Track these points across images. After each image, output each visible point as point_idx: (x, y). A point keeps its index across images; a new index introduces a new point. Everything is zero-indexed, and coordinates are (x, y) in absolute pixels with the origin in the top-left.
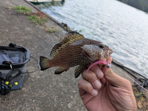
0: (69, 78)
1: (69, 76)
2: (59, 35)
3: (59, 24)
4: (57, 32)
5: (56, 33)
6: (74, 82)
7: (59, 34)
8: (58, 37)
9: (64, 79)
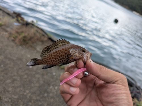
0: (21, 93)
1: (21, 89)
2: (8, 29)
3: (8, 14)
4: (5, 25)
5: (3, 27)
6: (28, 97)
7: (8, 27)
8: (7, 31)
9: (13, 96)
